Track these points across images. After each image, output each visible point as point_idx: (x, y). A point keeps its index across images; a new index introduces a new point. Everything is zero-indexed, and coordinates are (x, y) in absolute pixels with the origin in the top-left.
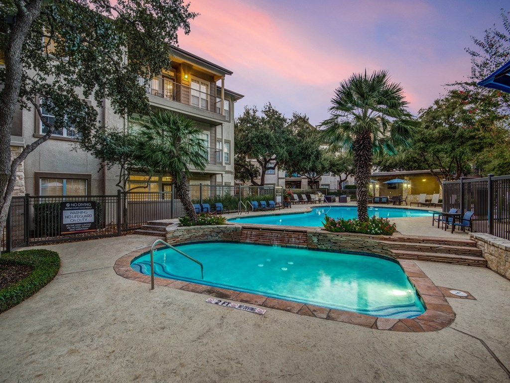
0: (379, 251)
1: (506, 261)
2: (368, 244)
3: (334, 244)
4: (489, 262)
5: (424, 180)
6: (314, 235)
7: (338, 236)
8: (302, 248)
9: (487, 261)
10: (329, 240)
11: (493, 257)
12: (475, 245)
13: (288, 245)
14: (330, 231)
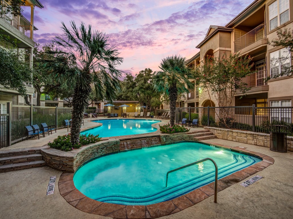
0: (188, 139)
1: (227, 135)
2: (184, 137)
3: (172, 140)
4: (217, 136)
5: (131, 106)
6: (164, 137)
7: (173, 135)
8: (159, 146)
9: (216, 136)
10: (170, 138)
11: (220, 134)
12: (209, 131)
13: (152, 146)
14: (170, 133)
